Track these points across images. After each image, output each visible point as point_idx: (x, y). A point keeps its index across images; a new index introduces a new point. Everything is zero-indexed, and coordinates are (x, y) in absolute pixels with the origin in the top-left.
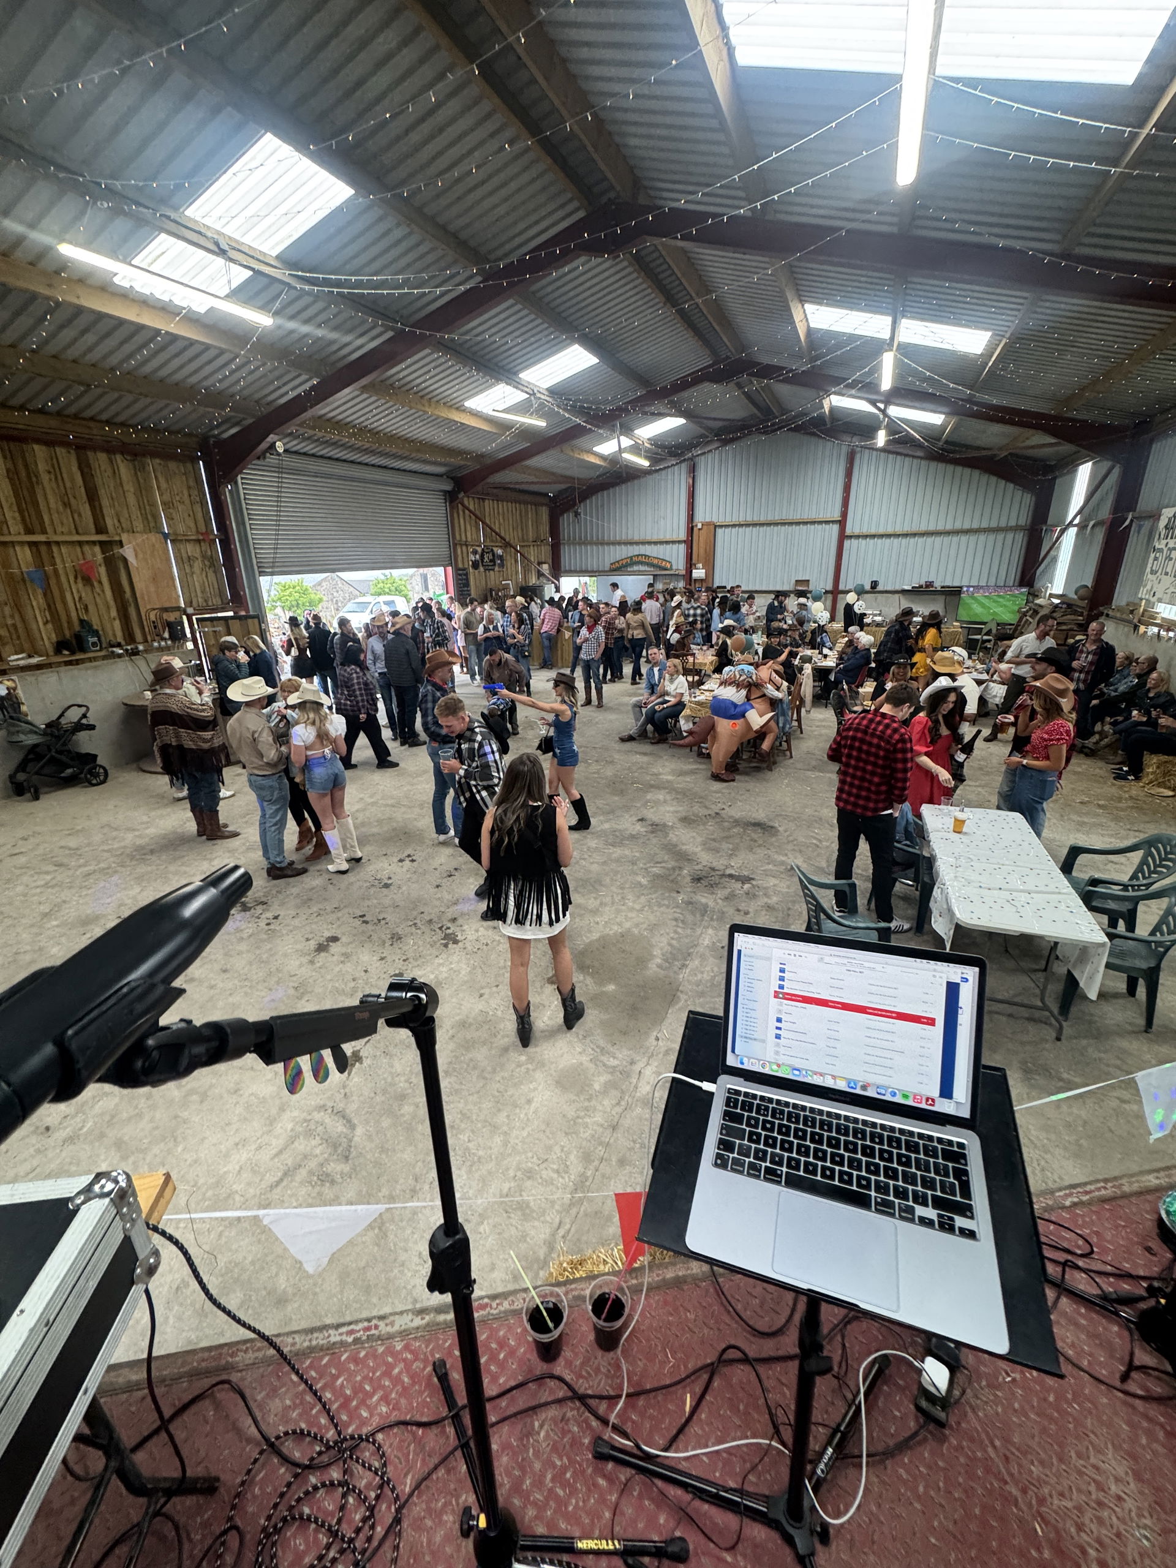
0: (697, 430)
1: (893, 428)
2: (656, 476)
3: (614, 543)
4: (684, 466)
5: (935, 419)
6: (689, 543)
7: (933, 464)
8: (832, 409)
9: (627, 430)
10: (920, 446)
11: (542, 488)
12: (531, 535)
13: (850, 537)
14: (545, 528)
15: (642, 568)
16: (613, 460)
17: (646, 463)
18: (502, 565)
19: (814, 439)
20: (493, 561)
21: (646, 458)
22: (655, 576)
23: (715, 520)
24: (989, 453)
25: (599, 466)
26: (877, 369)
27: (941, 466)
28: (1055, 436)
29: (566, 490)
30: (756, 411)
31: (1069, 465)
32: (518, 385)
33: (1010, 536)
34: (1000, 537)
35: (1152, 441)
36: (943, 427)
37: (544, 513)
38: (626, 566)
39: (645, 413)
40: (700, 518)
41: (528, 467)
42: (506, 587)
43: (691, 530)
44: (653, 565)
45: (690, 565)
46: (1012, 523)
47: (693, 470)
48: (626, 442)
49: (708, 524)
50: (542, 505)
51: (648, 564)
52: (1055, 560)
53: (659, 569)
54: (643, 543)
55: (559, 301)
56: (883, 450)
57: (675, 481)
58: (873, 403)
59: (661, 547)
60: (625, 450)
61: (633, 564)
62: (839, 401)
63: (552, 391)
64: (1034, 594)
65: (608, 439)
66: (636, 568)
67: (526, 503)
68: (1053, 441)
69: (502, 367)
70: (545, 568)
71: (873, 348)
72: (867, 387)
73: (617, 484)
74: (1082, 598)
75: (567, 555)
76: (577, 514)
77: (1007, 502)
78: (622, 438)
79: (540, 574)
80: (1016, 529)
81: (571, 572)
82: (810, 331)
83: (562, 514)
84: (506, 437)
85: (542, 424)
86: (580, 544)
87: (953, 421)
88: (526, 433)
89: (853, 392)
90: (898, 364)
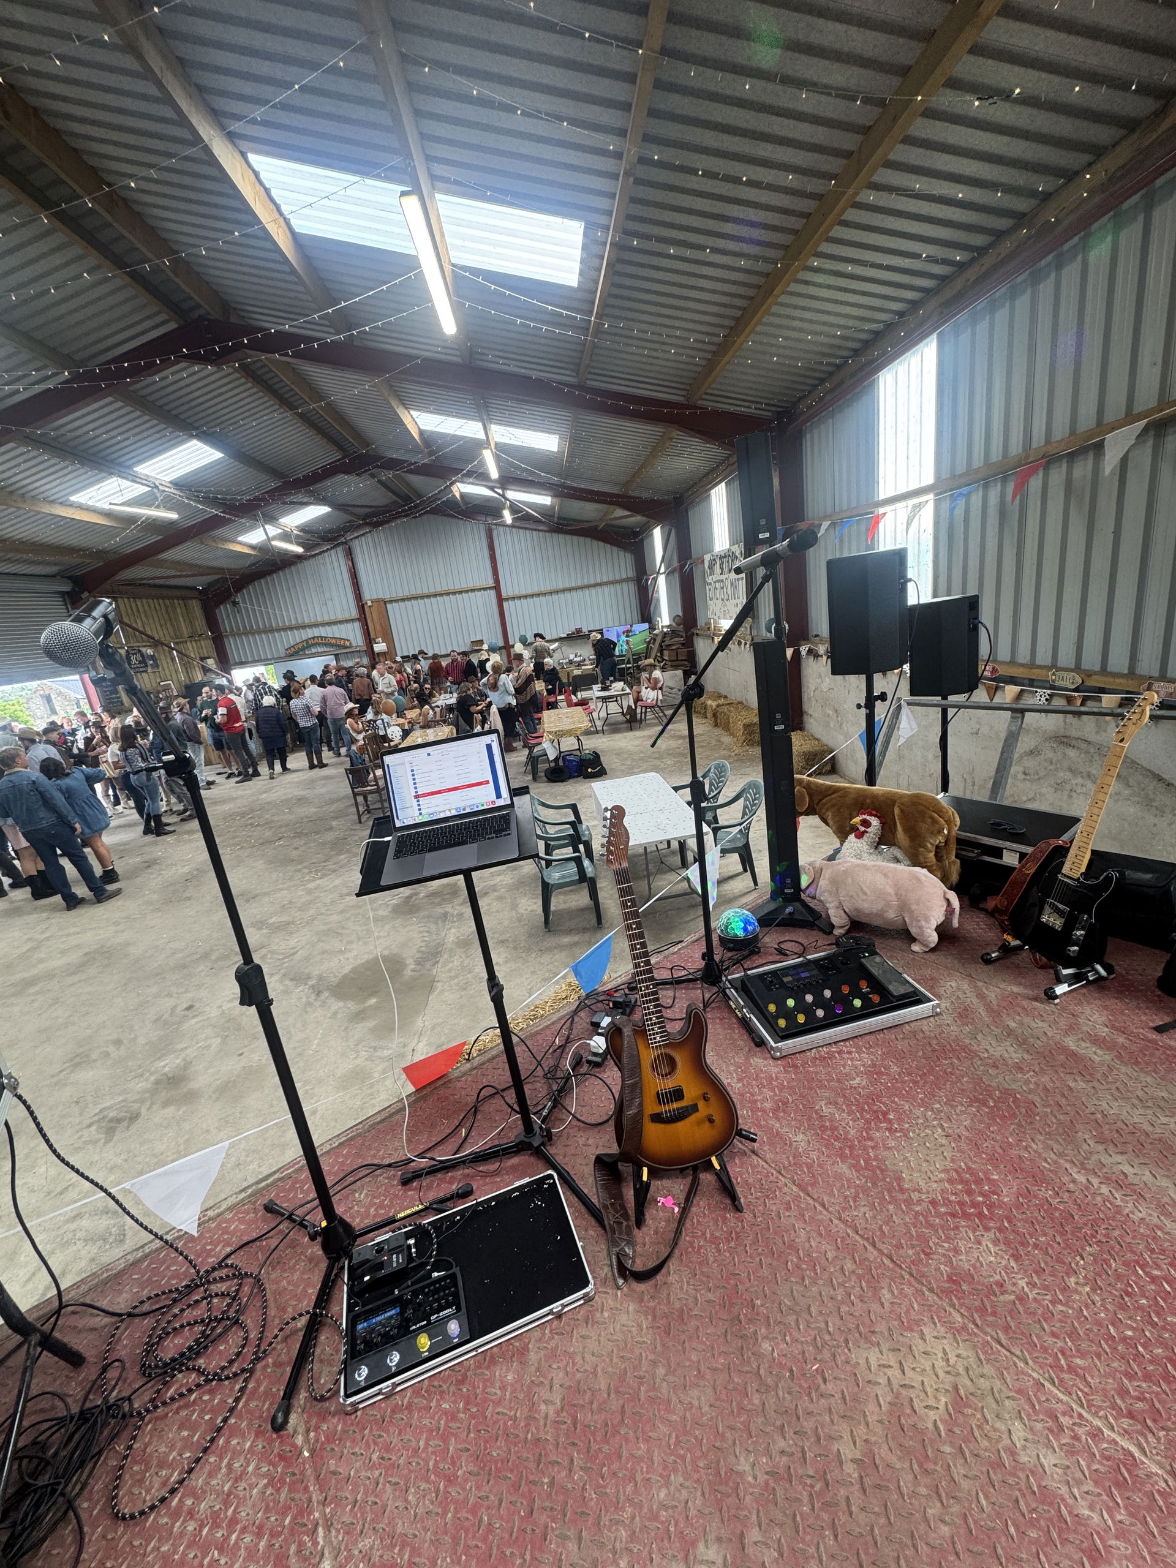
0: (342, 518)
1: (514, 509)
2: (312, 561)
3: (285, 629)
4: (340, 550)
5: (545, 500)
6: (363, 619)
7: (555, 535)
8: (462, 495)
9: (271, 519)
10: (539, 521)
11: (189, 582)
12: (185, 631)
13: (507, 599)
14: (200, 623)
15: (320, 649)
16: (263, 549)
17: (300, 550)
18: (156, 665)
19: (453, 520)
20: (143, 662)
21: (299, 544)
22: (336, 655)
23: (381, 596)
24: (591, 525)
25: (250, 555)
26: (482, 463)
27: (561, 536)
28: (628, 509)
29: (217, 581)
30: (395, 498)
31: (646, 530)
32: (135, 479)
33: (625, 585)
34: (618, 586)
35: (687, 511)
36: (552, 507)
37: (196, 606)
38: (303, 649)
39: (285, 503)
40: (368, 596)
41: (164, 561)
42: (167, 688)
43: (361, 607)
44: (332, 645)
45: (369, 641)
46: (624, 576)
47: (350, 554)
48: (272, 531)
49: (378, 601)
50: (191, 598)
51: (325, 645)
52: (658, 600)
53: (339, 648)
54: (316, 625)
55: (165, 400)
56: (512, 526)
57: (334, 564)
58: (492, 489)
59: (335, 627)
60: (274, 538)
61: (309, 647)
62: (463, 488)
63: (177, 484)
64: (652, 628)
65: (252, 528)
66: (313, 650)
67: (172, 598)
68: (626, 513)
69: (112, 461)
70: (211, 663)
71: (474, 447)
72: (481, 476)
73: (274, 572)
74: (679, 625)
75: (233, 646)
76: (235, 604)
77: (616, 561)
78: (267, 527)
79: (206, 670)
80: (627, 580)
81: (242, 664)
82: (421, 433)
83: (217, 605)
84: (131, 531)
85: (174, 516)
86: (246, 634)
87: (557, 501)
88: (153, 525)
89: (471, 480)
90: (498, 459)
